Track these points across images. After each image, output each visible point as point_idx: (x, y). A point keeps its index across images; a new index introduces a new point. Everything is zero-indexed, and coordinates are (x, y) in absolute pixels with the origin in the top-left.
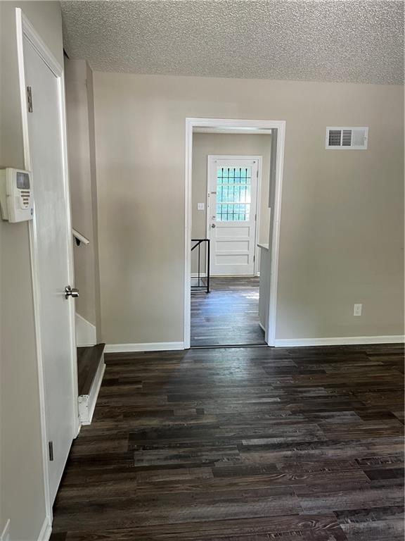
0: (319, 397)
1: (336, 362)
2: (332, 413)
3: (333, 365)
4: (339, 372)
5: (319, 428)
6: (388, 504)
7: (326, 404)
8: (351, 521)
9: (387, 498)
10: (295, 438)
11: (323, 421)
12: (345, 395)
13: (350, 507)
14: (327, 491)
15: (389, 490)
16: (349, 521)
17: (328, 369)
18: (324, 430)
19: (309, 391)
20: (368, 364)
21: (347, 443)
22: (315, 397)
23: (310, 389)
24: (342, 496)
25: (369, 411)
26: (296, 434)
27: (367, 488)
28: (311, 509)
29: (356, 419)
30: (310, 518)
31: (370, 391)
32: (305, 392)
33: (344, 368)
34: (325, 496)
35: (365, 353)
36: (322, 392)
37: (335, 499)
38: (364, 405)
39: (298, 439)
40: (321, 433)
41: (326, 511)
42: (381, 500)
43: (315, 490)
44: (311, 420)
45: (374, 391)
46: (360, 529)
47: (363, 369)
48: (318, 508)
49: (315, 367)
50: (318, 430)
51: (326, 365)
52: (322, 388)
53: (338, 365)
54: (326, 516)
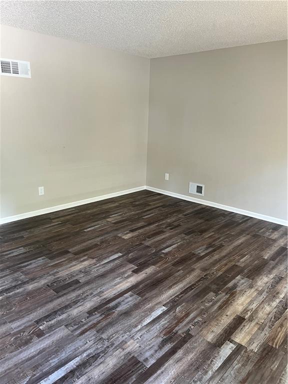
0: (20, 254)
1: (31, 228)
2: (30, 262)
3: (28, 231)
4: (33, 234)
5: (21, 274)
6: (68, 303)
7: (25, 258)
8: (46, 322)
9: (67, 300)
10: (4, 287)
11: (24, 269)
12: (38, 248)
13: (45, 314)
14: (29, 311)
15: (68, 295)
16: (45, 323)
17: (25, 234)
18: (25, 275)
19: (13, 253)
20: (52, 225)
21: (41, 277)
22: (16, 256)
23: (13, 251)
24: (40, 310)
25: (55, 253)
26: (5, 284)
27: (55, 299)
28: (19, 327)
29: (46, 261)
30: (19, 332)
31: (54, 241)
32: (10, 254)
33: (37, 231)
34: (28, 315)
35: (50, 218)
36: (22, 250)
37: (35, 314)
38: (50, 251)
39: (6, 286)
40: (23, 277)
41: (30, 323)
42: (63, 302)
43: (21, 314)
44: (15, 271)
45: (57, 241)
46: (52, 324)
47: (48, 229)
48: (24, 324)
49: (16, 235)
50: (21, 276)
51: (23, 232)
52: (22, 248)
53: (32, 230)
54: (30, 326)
